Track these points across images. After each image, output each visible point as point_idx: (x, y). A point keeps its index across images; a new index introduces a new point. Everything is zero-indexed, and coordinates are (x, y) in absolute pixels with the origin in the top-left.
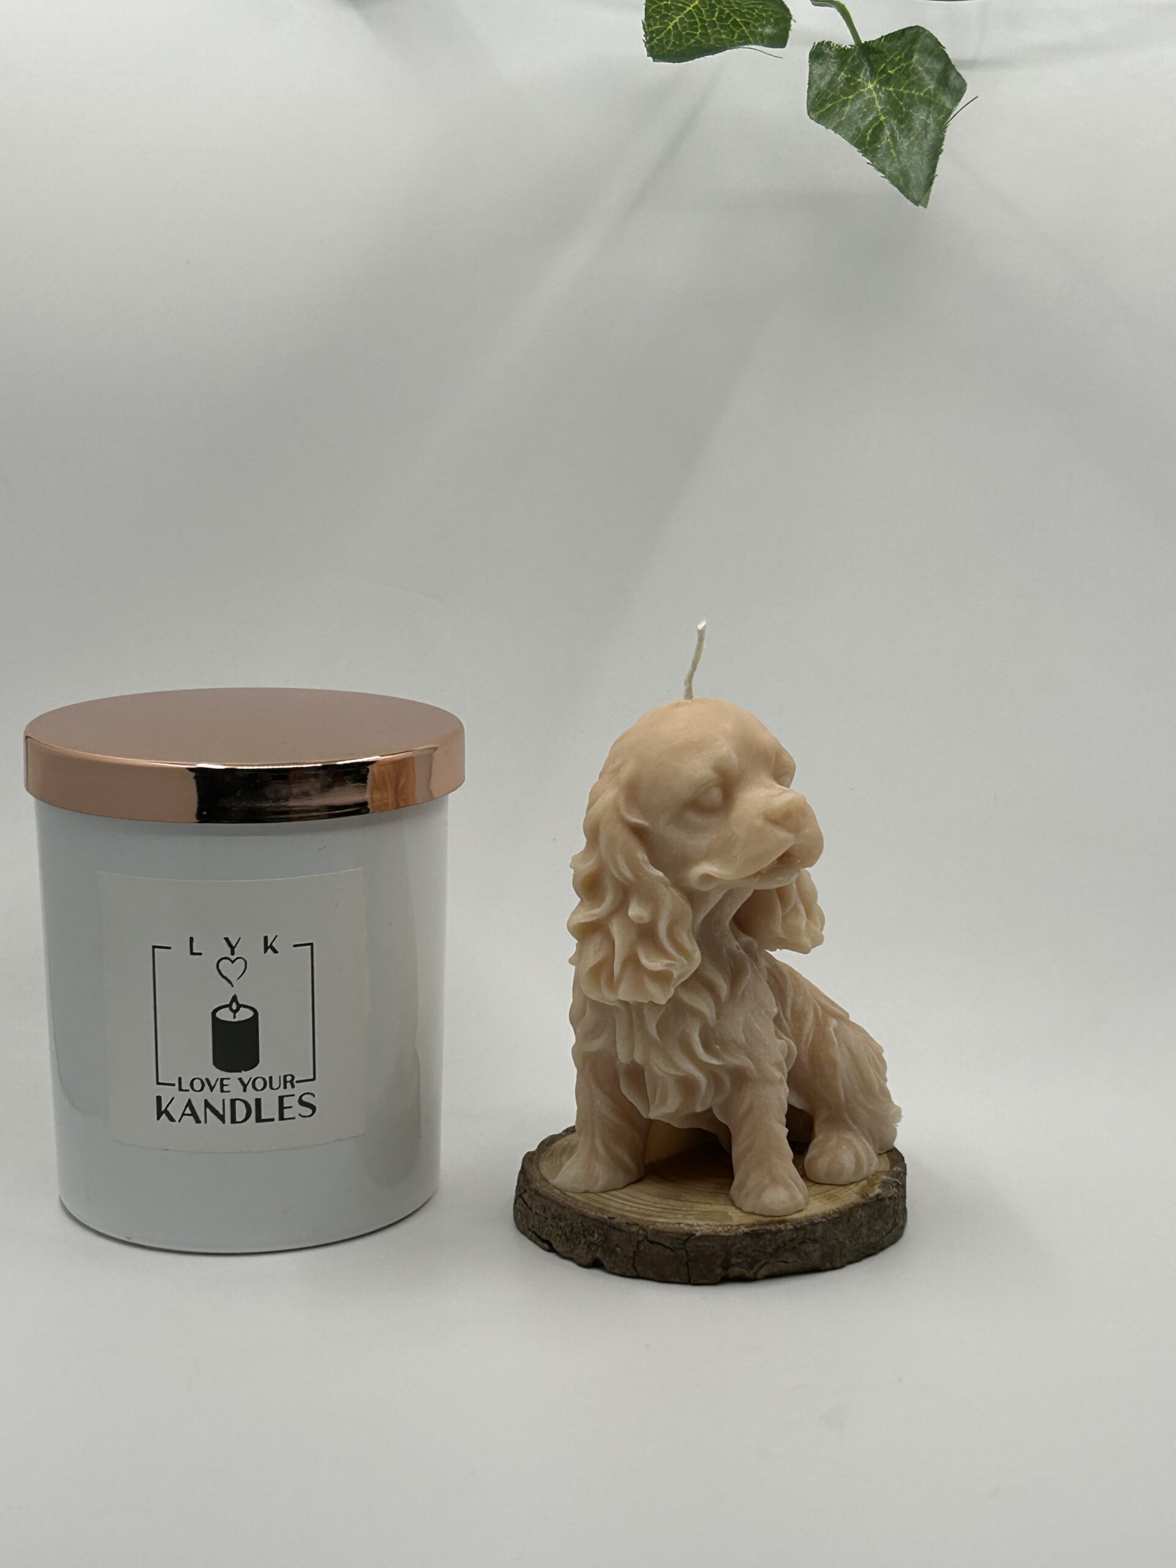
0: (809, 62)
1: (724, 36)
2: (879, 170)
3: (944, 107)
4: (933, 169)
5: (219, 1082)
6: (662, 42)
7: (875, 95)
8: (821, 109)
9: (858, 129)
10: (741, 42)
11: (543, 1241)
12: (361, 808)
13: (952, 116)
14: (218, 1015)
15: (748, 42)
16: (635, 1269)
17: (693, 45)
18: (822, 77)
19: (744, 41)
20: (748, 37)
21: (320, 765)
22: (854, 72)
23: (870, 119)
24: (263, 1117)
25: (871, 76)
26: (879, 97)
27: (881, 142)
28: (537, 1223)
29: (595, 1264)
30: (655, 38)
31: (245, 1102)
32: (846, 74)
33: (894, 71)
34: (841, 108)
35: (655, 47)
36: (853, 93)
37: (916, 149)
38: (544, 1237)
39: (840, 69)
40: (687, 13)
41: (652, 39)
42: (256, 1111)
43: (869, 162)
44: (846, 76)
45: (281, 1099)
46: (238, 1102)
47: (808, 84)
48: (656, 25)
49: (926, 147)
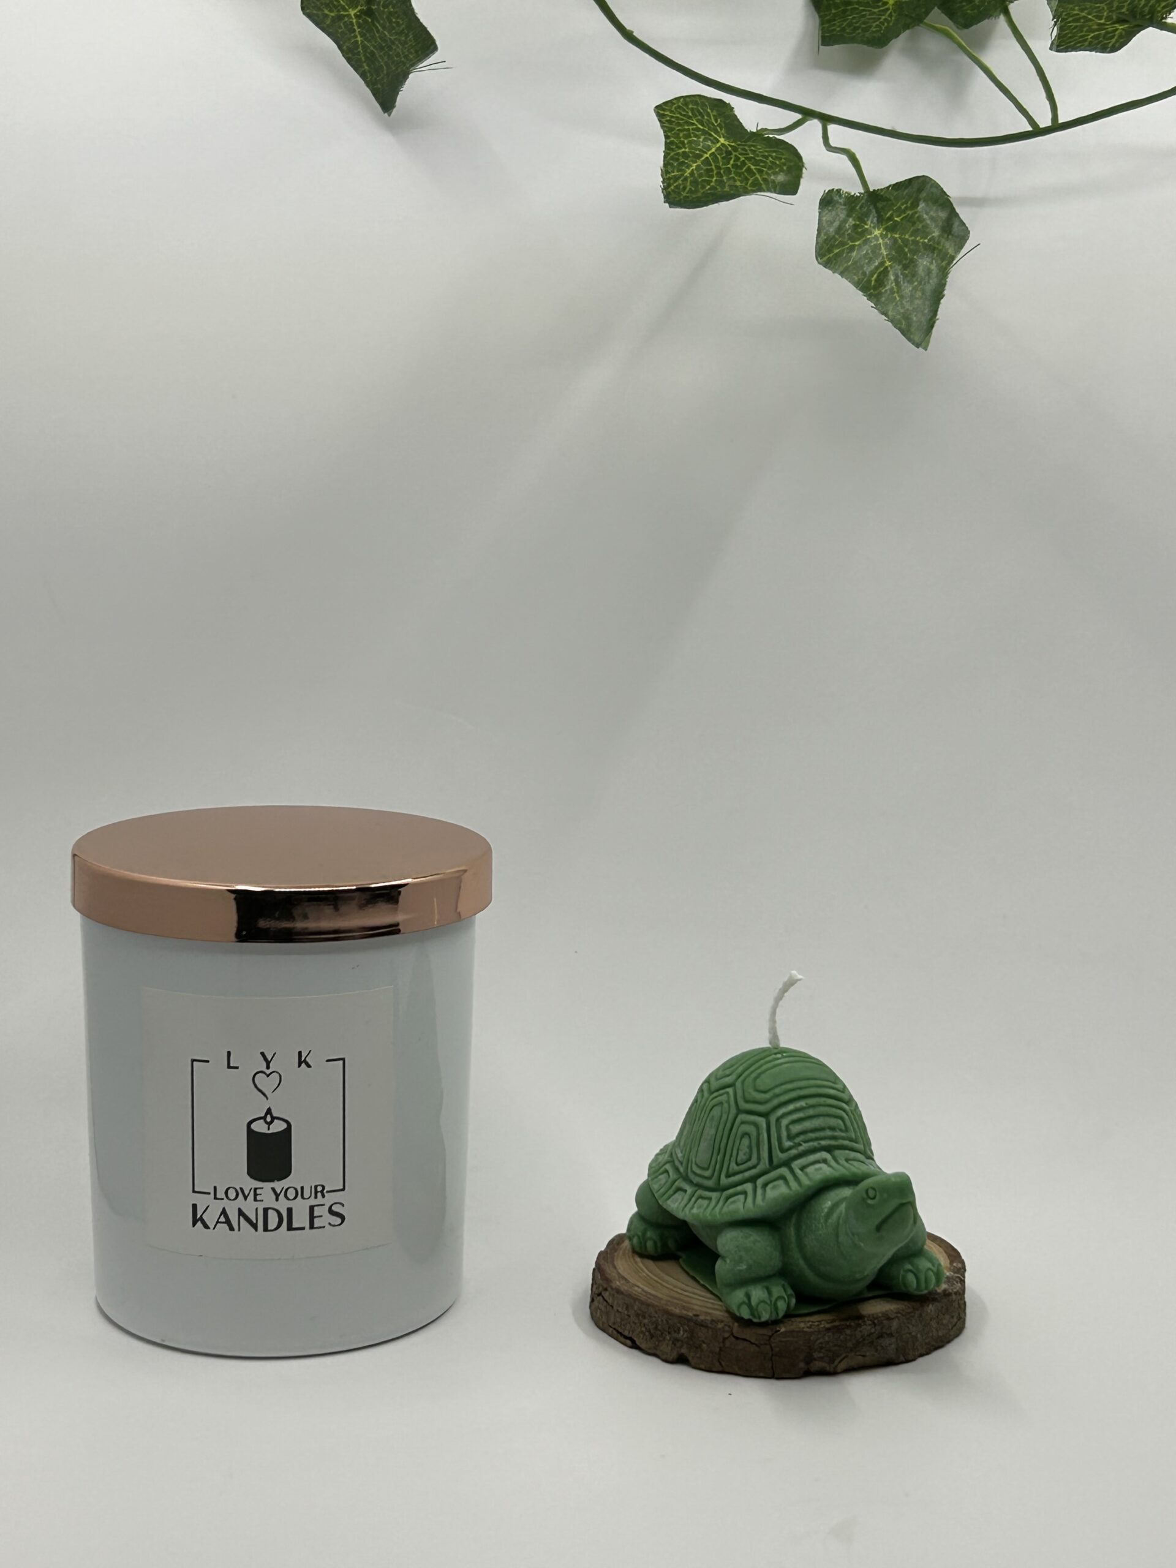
0: (819, 208)
1: (738, 183)
2: (883, 313)
3: (946, 254)
4: (935, 313)
5: (252, 1191)
6: (679, 189)
7: (881, 241)
8: (830, 254)
9: (864, 274)
10: (754, 189)
11: (626, 1337)
12: (393, 930)
13: (955, 262)
14: (253, 1126)
15: (760, 190)
16: (720, 1364)
17: (709, 192)
18: (831, 223)
19: (757, 188)
20: (761, 184)
21: (354, 888)
22: (862, 219)
23: (877, 264)
24: (295, 1225)
25: (878, 221)
26: (886, 245)
27: (885, 286)
28: (619, 1320)
29: (681, 1360)
30: (673, 184)
31: (278, 1212)
32: (854, 220)
33: (900, 218)
34: (848, 253)
35: (672, 193)
36: (859, 240)
37: (919, 294)
38: (626, 1333)
39: (849, 216)
40: (704, 160)
41: (669, 185)
42: (287, 1220)
43: (873, 305)
44: (853, 223)
45: (312, 1208)
46: (270, 1211)
47: (818, 230)
48: (673, 172)
49: (928, 293)
